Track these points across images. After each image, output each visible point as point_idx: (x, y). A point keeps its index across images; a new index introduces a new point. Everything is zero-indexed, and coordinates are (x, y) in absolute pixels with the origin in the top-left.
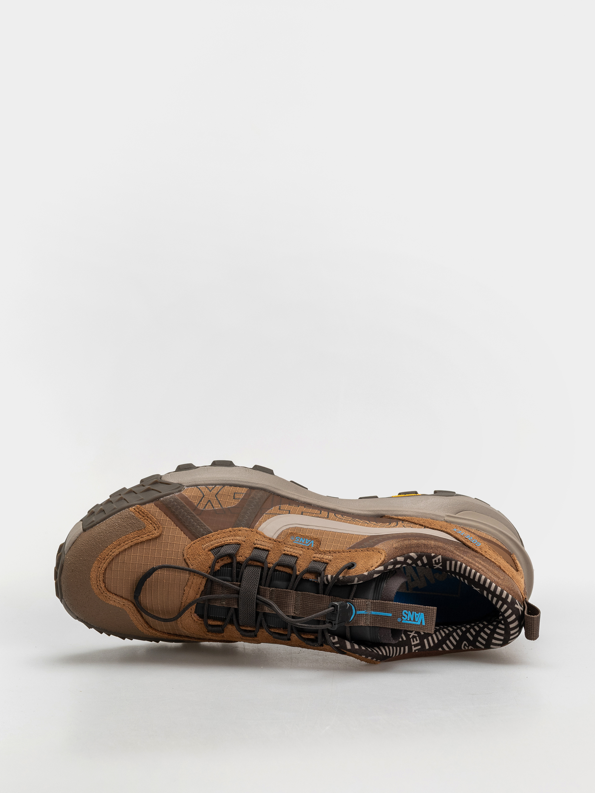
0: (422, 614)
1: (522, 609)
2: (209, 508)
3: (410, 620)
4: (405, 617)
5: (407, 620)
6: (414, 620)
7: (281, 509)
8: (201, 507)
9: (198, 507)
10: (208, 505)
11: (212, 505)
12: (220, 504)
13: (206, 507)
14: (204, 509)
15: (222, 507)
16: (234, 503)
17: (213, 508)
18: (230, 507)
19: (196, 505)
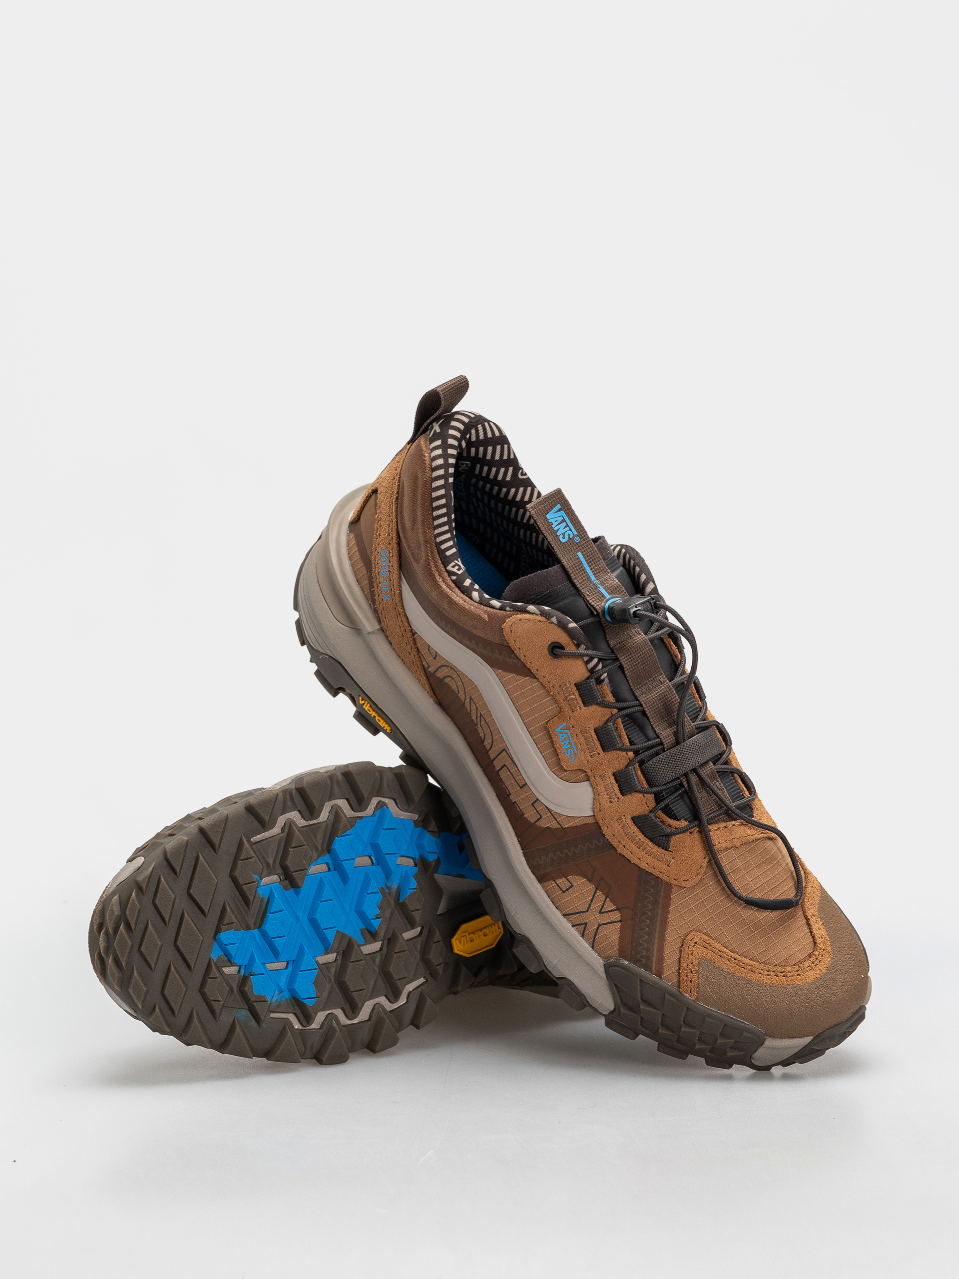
0: (548, 516)
1: (434, 424)
2: (610, 906)
3: (567, 526)
4: (569, 535)
5: (570, 530)
6: (564, 521)
7: (539, 817)
8: (617, 916)
9: (619, 919)
10: (607, 910)
11: (604, 904)
12: (594, 896)
13: (611, 911)
14: (616, 910)
15: (595, 892)
16: (579, 881)
17: (606, 899)
18: (587, 882)
19: (619, 925)
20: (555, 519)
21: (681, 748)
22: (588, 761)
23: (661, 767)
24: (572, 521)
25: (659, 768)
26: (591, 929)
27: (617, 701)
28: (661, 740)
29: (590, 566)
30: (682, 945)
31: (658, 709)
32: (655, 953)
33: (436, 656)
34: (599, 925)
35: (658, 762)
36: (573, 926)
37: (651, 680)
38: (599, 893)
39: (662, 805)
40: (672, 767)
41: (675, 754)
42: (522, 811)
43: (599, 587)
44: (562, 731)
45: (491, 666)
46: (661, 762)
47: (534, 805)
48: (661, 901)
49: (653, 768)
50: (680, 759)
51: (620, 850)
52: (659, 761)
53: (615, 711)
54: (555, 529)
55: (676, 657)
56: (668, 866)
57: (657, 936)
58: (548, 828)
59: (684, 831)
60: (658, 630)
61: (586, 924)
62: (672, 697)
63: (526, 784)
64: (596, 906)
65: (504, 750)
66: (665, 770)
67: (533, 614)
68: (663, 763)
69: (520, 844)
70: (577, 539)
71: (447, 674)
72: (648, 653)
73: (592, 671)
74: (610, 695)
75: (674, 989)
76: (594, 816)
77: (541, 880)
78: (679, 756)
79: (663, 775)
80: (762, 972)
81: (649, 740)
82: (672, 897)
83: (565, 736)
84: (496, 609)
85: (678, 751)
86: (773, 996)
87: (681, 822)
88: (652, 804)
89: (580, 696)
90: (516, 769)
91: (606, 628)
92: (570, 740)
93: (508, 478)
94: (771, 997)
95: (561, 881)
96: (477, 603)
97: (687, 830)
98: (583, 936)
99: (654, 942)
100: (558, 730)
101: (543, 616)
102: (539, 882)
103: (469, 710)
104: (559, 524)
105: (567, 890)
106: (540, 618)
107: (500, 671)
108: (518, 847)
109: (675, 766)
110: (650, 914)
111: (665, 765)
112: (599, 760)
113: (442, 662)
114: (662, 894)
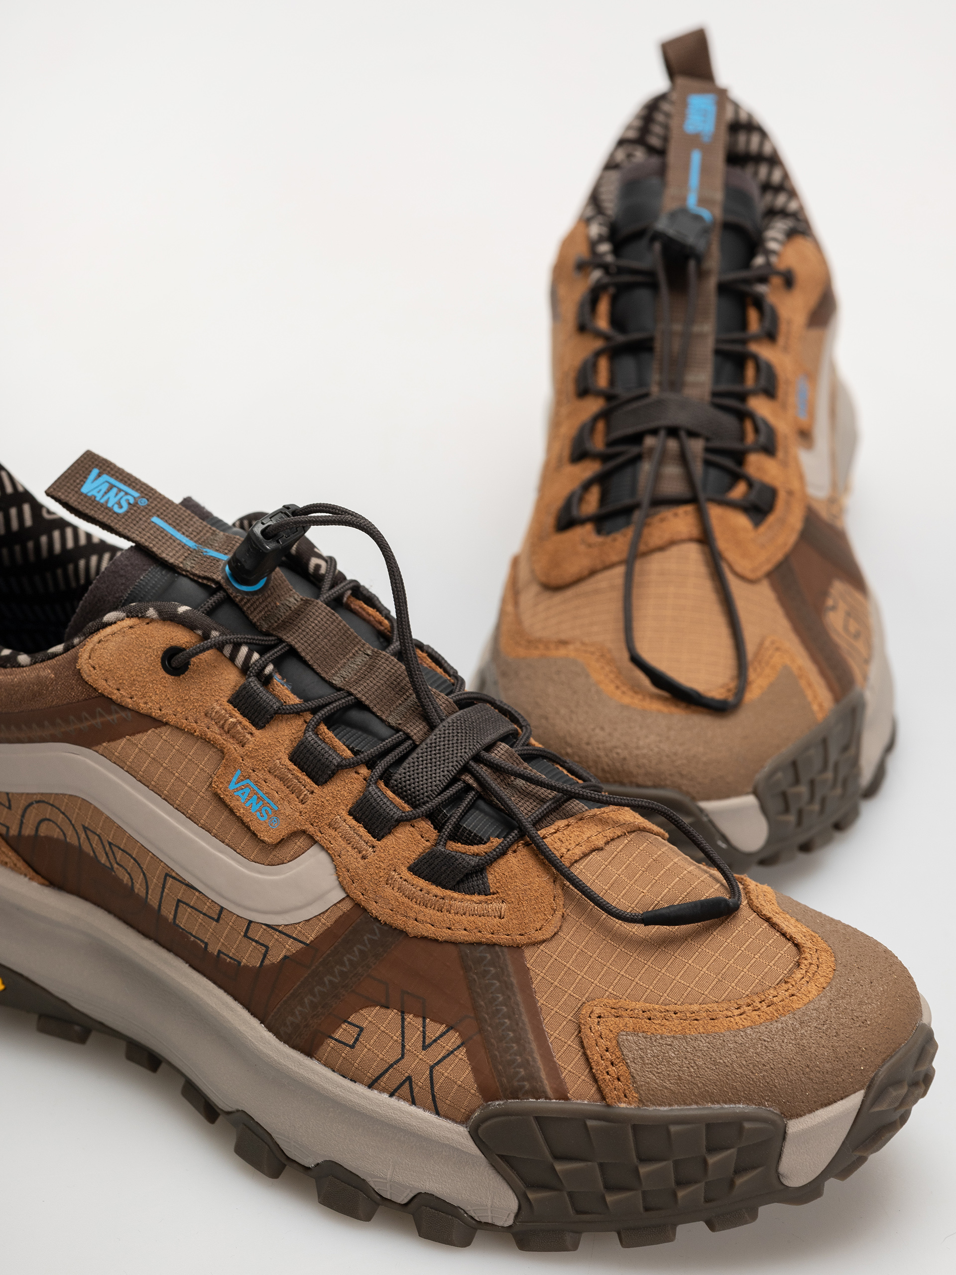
0: (86, 490)
2: (435, 1029)
3: (120, 490)
4: (127, 500)
5: (127, 494)
6: (112, 486)
7: (263, 950)
8: (454, 1038)
9: (459, 1042)
10: (434, 1038)
11: (424, 1032)
12: (403, 1027)
13: (441, 1036)
14: (447, 1031)
15: (403, 1019)
16: (369, 1017)
17: (424, 1021)
18: (383, 1010)
19: (463, 1050)
20: (97, 490)
21: (440, 731)
22: (301, 812)
23: (420, 770)
24: (125, 483)
25: (418, 774)
26: (421, 1081)
27: (306, 700)
28: (404, 732)
29: (179, 530)
30: (580, 1032)
31: (379, 691)
32: (540, 1064)
33: (9, 801)
34: (432, 1068)
35: (412, 764)
36: (391, 1095)
37: (352, 658)
38: (409, 1018)
39: (449, 827)
40: (438, 763)
41: (435, 743)
42: (235, 960)
43: (206, 552)
44: (239, 784)
45: (89, 746)
46: (418, 762)
47: (249, 934)
48: (514, 980)
49: (409, 776)
50: (447, 746)
51: (414, 928)
52: (414, 763)
53: (309, 717)
54: (102, 501)
55: (381, 623)
56: (500, 917)
57: (531, 1036)
58: (286, 957)
59: (502, 853)
60: (332, 587)
61: (409, 1078)
62: (395, 668)
63: (222, 908)
64: (414, 1039)
65: (167, 875)
66: (429, 773)
67: (115, 623)
68: (421, 763)
69: (254, 1017)
70: (143, 502)
71: (38, 820)
72: (328, 620)
73: (245, 669)
74: (292, 696)
75: (598, 1106)
76: (348, 896)
77: (309, 1052)
78: (442, 743)
79: (430, 780)
80: (730, 1014)
81: (383, 740)
82: (528, 966)
83: (247, 791)
84: (61, 654)
85: (438, 736)
86: (765, 1041)
87: (492, 842)
88: (433, 834)
89: (244, 714)
90: (197, 893)
91: (243, 603)
92: (256, 794)
93: (28, 522)
94: (762, 1044)
95: (344, 1032)
96: (31, 665)
97: (507, 849)
98: (413, 1103)
99: (531, 1048)
100: (232, 787)
101: (132, 617)
102: (308, 1056)
103: (92, 854)
104: (106, 493)
105: (357, 1040)
106: (128, 622)
107: (104, 744)
108: (255, 1022)
109: (444, 760)
110: (505, 1009)
111: (426, 764)
112: (316, 802)
113: (23, 803)
114: (511, 969)
